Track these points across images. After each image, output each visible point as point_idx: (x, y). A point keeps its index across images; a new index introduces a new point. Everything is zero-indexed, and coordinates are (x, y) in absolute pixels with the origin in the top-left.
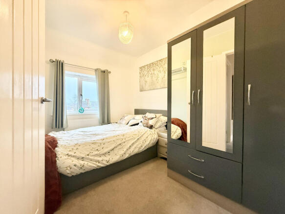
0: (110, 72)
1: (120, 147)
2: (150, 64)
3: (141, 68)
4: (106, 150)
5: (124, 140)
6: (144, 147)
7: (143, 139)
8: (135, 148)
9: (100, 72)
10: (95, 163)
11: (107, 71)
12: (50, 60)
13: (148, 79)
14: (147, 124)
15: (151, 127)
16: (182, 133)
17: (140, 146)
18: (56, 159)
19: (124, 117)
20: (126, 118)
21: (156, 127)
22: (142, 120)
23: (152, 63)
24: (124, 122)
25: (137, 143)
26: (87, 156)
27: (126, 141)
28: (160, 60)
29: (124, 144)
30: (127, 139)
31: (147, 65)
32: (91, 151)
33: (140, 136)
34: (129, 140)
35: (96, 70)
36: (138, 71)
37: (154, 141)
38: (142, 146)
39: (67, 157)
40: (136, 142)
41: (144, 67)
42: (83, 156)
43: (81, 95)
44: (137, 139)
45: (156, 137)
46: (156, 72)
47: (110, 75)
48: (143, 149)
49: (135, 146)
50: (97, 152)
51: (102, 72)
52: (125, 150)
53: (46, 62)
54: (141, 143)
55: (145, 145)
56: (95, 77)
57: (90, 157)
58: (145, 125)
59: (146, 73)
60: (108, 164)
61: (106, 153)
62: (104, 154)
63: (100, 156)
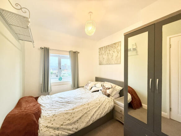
0: (79, 53)
1: (86, 115)
2: (106, 46)
3: (100, 49)
4: (75, 119)
5: (89, 109)
6: (103, 113)
7: (103, 107)
8: (97, 115)
9: (72, 53)
10: (67, 131)
11: (77, 52)
12: (41, 48)
13: (105, 57)
14: (105, 92)
15: (109, 96)
16: (132, 98)
17: (101, 113)
18: (38, 131)
19: (88, 83)
20: (90, 85)
21: (112, 95)
22: (101, 88)
23: (109, 46)
24: (89, 88)
25: (99, 111)
26: (62, 126)
27: (90, 110)
28: (115, 44)
29: (88, 113)
30: (91, 108)
31: (104, 47)
32: (65, 121)
33: (101, 104)
34: (92, 109)
35: (70, 52)
36: (98, 50)
37: (112, 108)
38: (102, 113)
39: (46, 129)
40: (97, 110)
41: (102, 48)
42: (58, 126)
43: (60, 68)
44: (98, 107)
45: (112, 104)
46: (111, 52)
47: (79, 55)
48: (103, 115)
49: (97, 113)
50: (69, 122)
51: (73, 52)
52: (90, 117)
53: (38, 49)
54: (102, 110)
55: (105, 112)
56: (69, 56)
57: (63, 127)
58: (104, 93)
59: (103, 52)
60: (76, 131)
61: (75, 122)
62: (74, 123)
63: (71, 124)
